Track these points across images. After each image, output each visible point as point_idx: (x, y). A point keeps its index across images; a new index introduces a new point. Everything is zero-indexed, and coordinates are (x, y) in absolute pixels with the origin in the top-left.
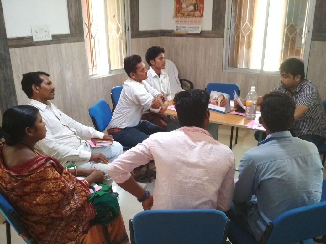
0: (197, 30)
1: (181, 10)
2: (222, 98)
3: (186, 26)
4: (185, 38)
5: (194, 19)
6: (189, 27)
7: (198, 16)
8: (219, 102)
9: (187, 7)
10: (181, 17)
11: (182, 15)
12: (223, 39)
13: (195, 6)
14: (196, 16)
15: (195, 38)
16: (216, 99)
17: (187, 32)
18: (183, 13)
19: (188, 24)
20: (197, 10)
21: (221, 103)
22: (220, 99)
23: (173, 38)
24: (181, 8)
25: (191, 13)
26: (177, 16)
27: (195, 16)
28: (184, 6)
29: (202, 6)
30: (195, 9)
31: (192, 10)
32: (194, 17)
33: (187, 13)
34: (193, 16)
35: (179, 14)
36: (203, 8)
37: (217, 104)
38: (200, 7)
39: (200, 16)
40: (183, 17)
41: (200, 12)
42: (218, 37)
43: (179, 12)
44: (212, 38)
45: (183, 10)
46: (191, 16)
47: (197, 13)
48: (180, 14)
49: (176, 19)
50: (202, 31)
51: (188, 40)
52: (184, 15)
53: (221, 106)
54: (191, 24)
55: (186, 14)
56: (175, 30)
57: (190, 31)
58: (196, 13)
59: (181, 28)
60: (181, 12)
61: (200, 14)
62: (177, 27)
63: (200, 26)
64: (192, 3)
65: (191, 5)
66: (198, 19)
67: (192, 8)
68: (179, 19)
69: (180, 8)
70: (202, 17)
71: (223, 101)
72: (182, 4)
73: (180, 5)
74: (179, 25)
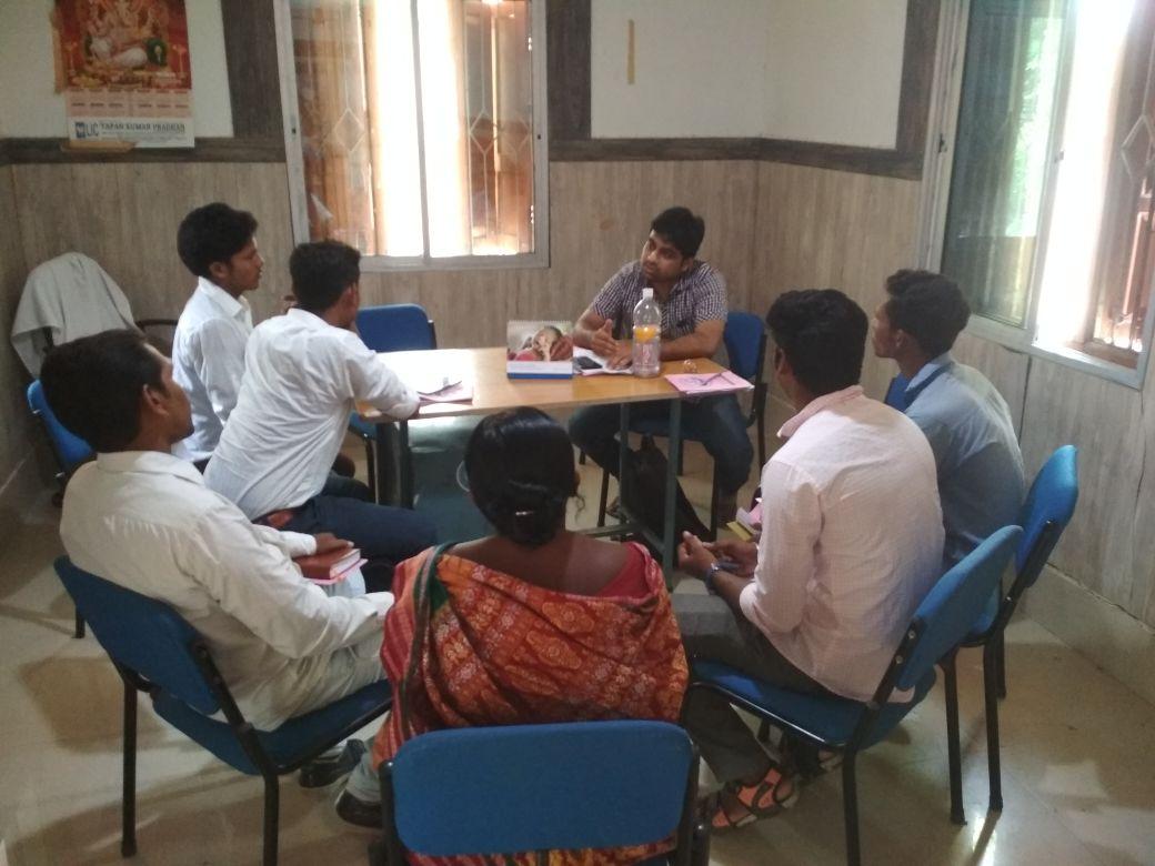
0: (179, 136)
1: (90, 63)
2: (551, 337)
3: (124, 120)
4: (123, 169)
5: (154, 96)
6: (139, 127)
7: (169, 87)
8: (546, 350)
9: (114, 51)
10: (94, 89)
11: (98, 81)
12: (283, 165)
13: (149, 48)
14: (163, 85)
15: (171, 166)
16: (532, 341)
17: (134, 144)
18: (100, 72)
19: (131, 115)
20: (163, 64)
21: (554, 351)
22: (546, 340)
23: (65, 169)
24: (89, 53)
25: (139, 74)
26: (74, 85)
27: (158, 87)
28: (101, 46)
29: (181, 51)
30: (154, 61)
31: (139, 64)
32: (154, 91)
33: (121, 73)
34: (149, 84)
35: (84, 78)
36: (186, 57)
37: (540, 356)
38: (175, 53)
39: (178, 86)
40: (105, 90)
41: (175, 69)
42: (265, 160)
43: (80, 70)
44: (239, 165)
45: (98, 64)
46: (140, 85)
47: (165, 74)
48: (88, 76)
49: (67, 95)
50: (198, 141)
51: (138, 174)
52: (105, 81)
53: (554, 359)
54: (142, 115)
55: (114, 79)
56: (73, 137)
57: (145, 139)
58: (159, 74)
59: (99, 129)
60: (89, 69)
61: (177, 78)
62: (79, 125)
63: (187, 122)
64: (137, 37)
65: (133, 43)
66: (172, 95)
67: (137, 55)
68: (87, 96)
69: (83, 54)
70: (189, 91)
71: (559, 344)
72: (89, 42)
73: (83, 42)
74: (88, 120)
